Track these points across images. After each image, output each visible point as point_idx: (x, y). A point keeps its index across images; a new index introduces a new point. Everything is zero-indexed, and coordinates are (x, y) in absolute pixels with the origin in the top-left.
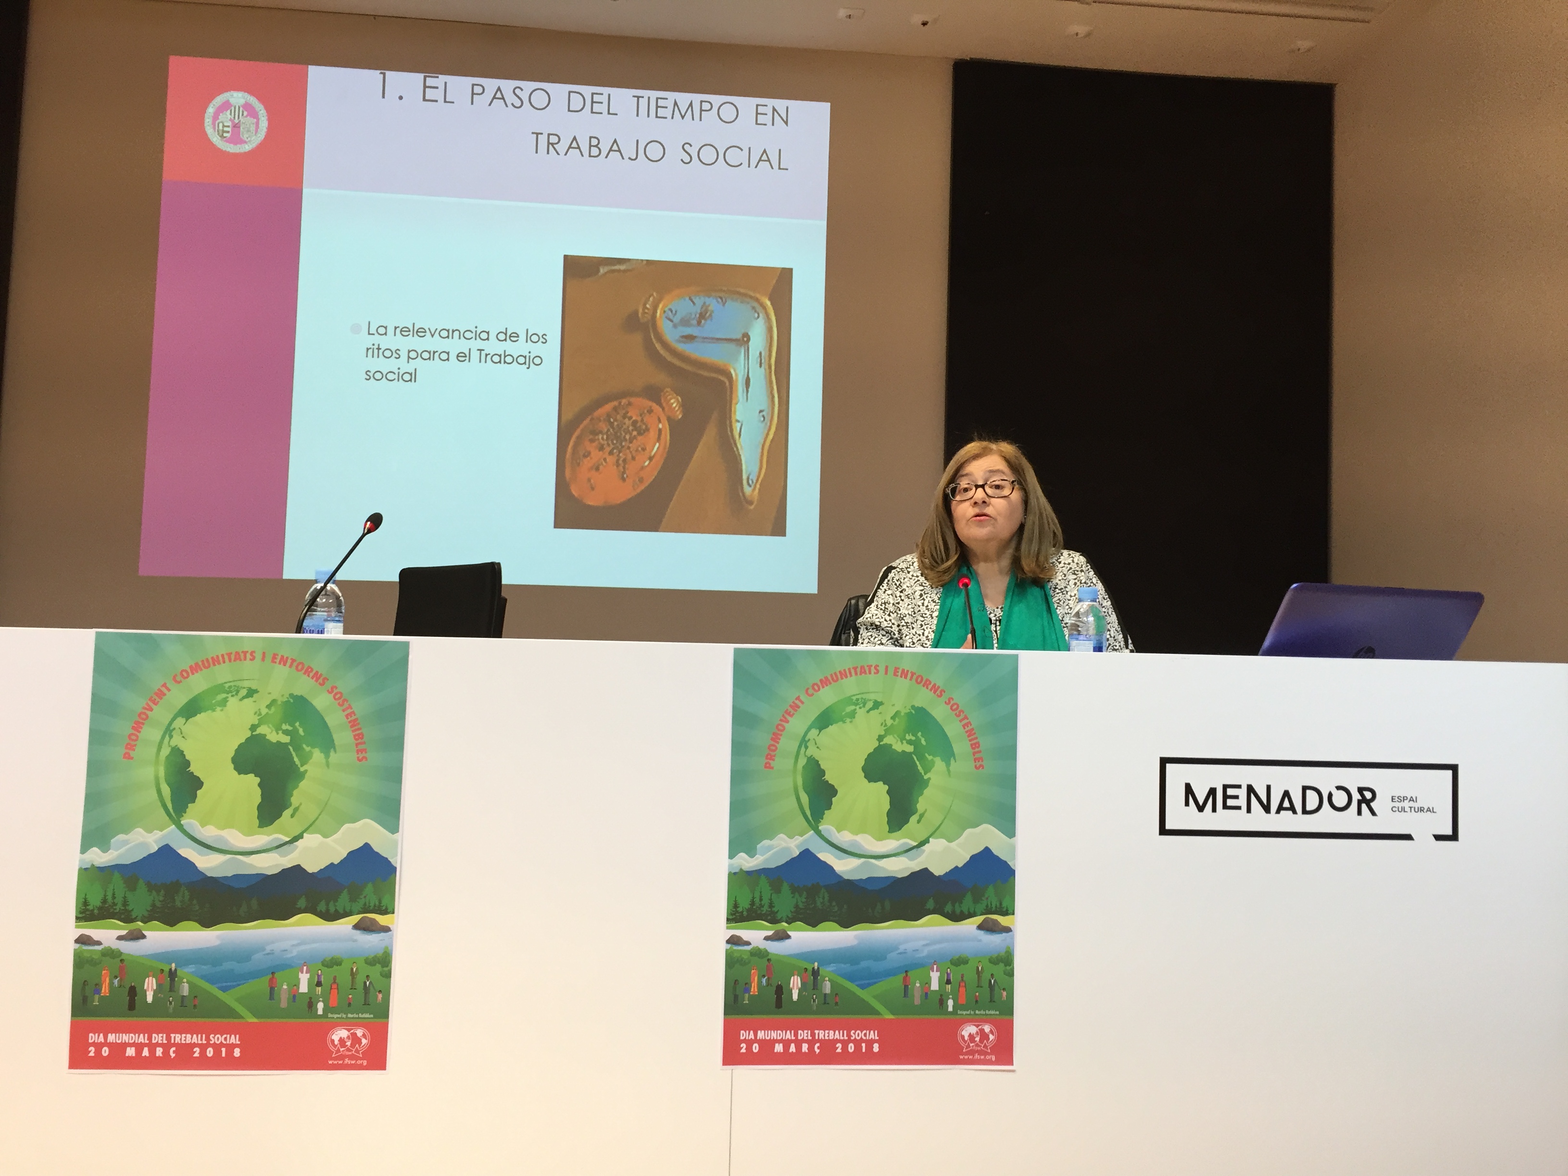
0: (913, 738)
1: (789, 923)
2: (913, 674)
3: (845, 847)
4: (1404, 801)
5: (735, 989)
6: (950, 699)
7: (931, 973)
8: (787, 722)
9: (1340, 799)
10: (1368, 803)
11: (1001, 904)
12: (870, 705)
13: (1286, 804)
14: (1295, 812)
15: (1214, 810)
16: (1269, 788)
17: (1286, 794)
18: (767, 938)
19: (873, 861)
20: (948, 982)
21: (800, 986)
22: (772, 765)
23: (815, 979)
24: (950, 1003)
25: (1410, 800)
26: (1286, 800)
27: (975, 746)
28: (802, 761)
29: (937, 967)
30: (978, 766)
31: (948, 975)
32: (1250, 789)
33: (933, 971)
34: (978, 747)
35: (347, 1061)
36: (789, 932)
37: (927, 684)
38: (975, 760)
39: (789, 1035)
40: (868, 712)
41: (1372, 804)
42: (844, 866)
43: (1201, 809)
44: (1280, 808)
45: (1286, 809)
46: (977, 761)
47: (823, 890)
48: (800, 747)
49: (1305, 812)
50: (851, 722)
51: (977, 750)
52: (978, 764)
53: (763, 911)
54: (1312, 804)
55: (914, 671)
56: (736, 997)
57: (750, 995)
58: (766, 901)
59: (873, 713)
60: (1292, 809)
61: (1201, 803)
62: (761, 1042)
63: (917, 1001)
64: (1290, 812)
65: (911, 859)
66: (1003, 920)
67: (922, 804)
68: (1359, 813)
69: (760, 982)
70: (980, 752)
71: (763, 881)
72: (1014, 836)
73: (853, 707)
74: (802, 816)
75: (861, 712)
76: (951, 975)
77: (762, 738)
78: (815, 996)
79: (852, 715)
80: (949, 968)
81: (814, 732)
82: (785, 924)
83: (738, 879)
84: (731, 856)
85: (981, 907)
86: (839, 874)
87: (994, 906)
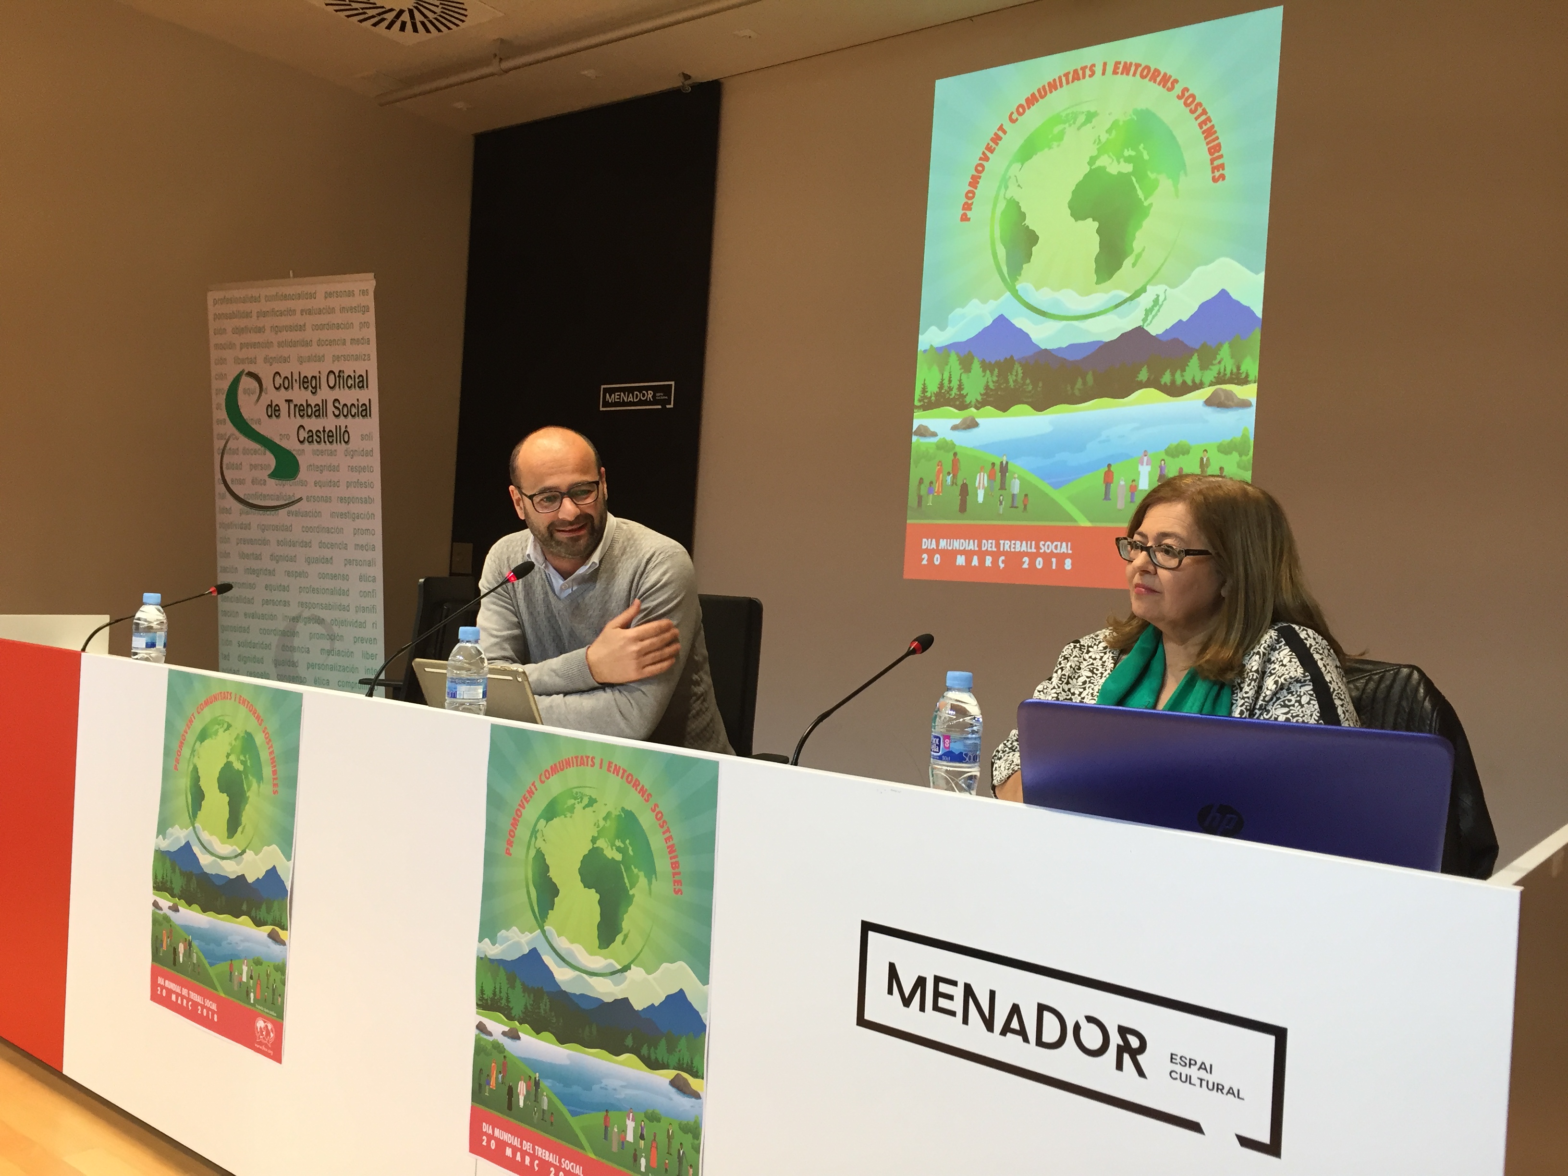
0: (622, 846)
1: (520, 1023)
2: (624, 771)
3: (563, 953)
4: (1190, 1067)
5: (480, 1079)
6: (656, 805)
7: (627, 1120)
8: (524, 808)
9: (1092, 1037)
10: (1135, 1054)
11: (692, 1063)
12: (586, 801)
13: (1015, 1025)
14: (1026, 1040)
15: (922, 1008)
16: (992, 994)
17: (1015, 1010)
18: (504, 1033)
19: (584, 975)
20: (642, 1137)
21: (525, 1093)
22: (511, 852)
23: (536, 1090)
24: (643, 1161)
25: (1200, 1068)
26: (1015, 1018)
27: (675, 865)
28: (532, 853)
29: (633, 1116)
30: (677, 890)
31: (642, 1129)
32: (969, 991)
33: (629, 1119)
34: (678, 867)
35: (264, 1048)
36: (520, 1033)
37: (636, 784)
38: (675, 882)
39: (516, 1142)
40: (584, 808)
41: (1139, 1057)
42: (563, 975)
43: (907, 1002)
44: (1006, 1030)
45: (1014, 1031)
46: (676, 884)
47: (546, 997)
48: (531, 837)
49: (1040, 1043)
50: (571, 817)
51: (676, 870)
52: (677, 887)
53: (501, 1003)
54: (1051, 1032)
55: (626, 769)
56: (480, 1085)
57: (491, 1090)
58: (504, 995)
59: (588, 809)
60: (1022, 1032)
61: (907, 995)
62: (498, 1140)
63: (615, 1148)
64: (1020, 1038)
65: (616, 984)
66: (694, 1083)
67: (626, 924)
68: (1119, 1066)
69: (497, 1078)
70: (679, 874)
71: (502, 974)
72: (708, 984)
73: (573, 801)
74: (530, 913)
75: (579, 807)
76: (645, 1130)
77: (505, 823)
78: (536, 1109)
79: (572, 809)
80: (643, 1121)
81: (542, 822)
82: (516, 1022)
83: (485, 964)
84: (480, 940)
85: (673, 1060)
86: (557, 981)
87: (685, 1061)
